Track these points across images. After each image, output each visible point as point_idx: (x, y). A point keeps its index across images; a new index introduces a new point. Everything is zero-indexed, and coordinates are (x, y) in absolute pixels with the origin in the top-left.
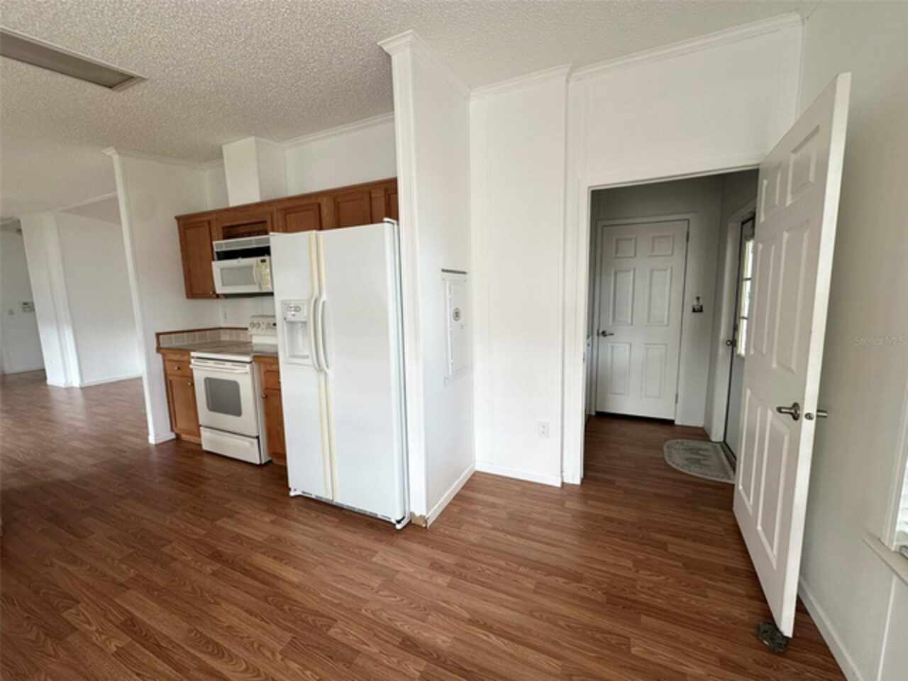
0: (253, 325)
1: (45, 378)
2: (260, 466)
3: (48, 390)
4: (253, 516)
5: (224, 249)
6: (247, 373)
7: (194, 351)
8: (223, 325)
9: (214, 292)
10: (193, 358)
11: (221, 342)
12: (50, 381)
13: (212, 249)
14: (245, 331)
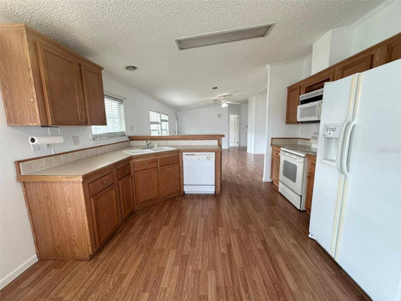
0: (313, 138)
1: (246, 149)
2: (300, 210)
3: (246, 153)
4: (286, 235)
5: (304, 99)
6: (301, 162)
7: (282, 147)
8: (299, 137)
9: (296, 121)
10: (281, 150)
11: (297, 144)
12: (248, 151)
13: (299, 99)
14: (309, 141)
